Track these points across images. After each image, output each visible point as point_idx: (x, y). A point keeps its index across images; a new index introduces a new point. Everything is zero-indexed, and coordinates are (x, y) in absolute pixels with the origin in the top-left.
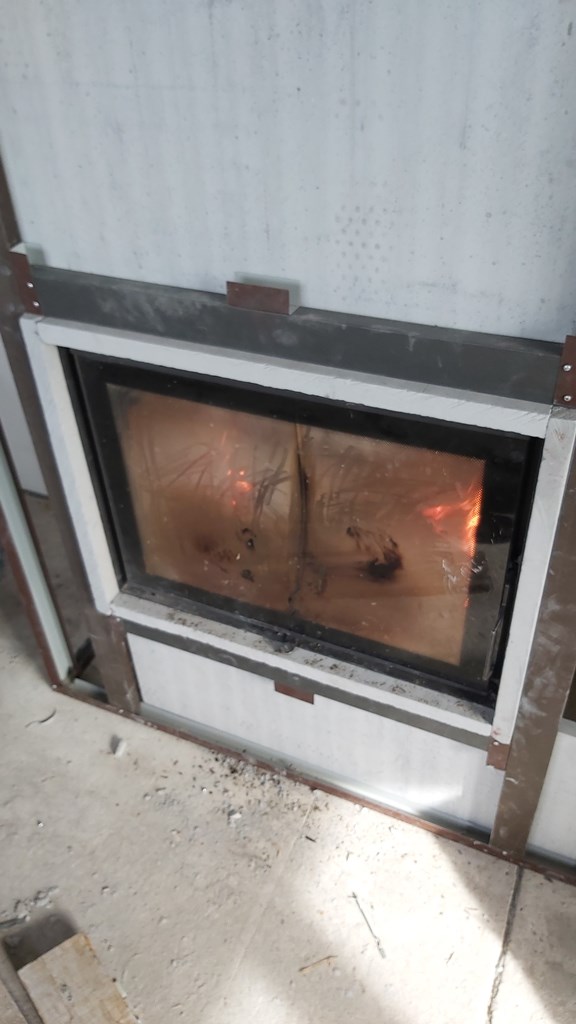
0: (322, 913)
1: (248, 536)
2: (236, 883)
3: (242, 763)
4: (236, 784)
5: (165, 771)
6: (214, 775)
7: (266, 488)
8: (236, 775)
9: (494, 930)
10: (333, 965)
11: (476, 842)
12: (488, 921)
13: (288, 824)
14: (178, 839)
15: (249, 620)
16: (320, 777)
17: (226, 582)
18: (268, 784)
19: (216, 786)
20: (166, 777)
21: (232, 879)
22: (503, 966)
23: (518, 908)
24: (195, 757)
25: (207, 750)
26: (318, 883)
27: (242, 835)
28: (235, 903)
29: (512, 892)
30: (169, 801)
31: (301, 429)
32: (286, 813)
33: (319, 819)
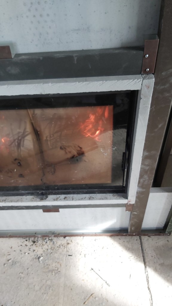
0: (84, 280)
1: (17, 161)
2: (50, 282)
3: (36, 238)
4: (37, 247)
5: (8, 252)
6: (28, 247)
7: (20, 140)
8: (36, 243)
9: (140, 261)
10: (94, 297)
11: (124, 234)
12: (137, 259)
13: (61, 253)
14: (22, 275)
15: (26, 192)
16: (66, 232)
17: (13, 181)
18: (48, 242)
19: (30, 250)
20: (10, 255)
21: (48, 282)
22: (147, 272)
23: (144, 250)
24: (18, 243)
25: (22, 238)
26: (79, 270)
27: (46, 265)
28: (52, 290)
29: (140, 246)
30: (14, 263)
31: (30, 111)
32: (58, 250)
33: (71, 247)
